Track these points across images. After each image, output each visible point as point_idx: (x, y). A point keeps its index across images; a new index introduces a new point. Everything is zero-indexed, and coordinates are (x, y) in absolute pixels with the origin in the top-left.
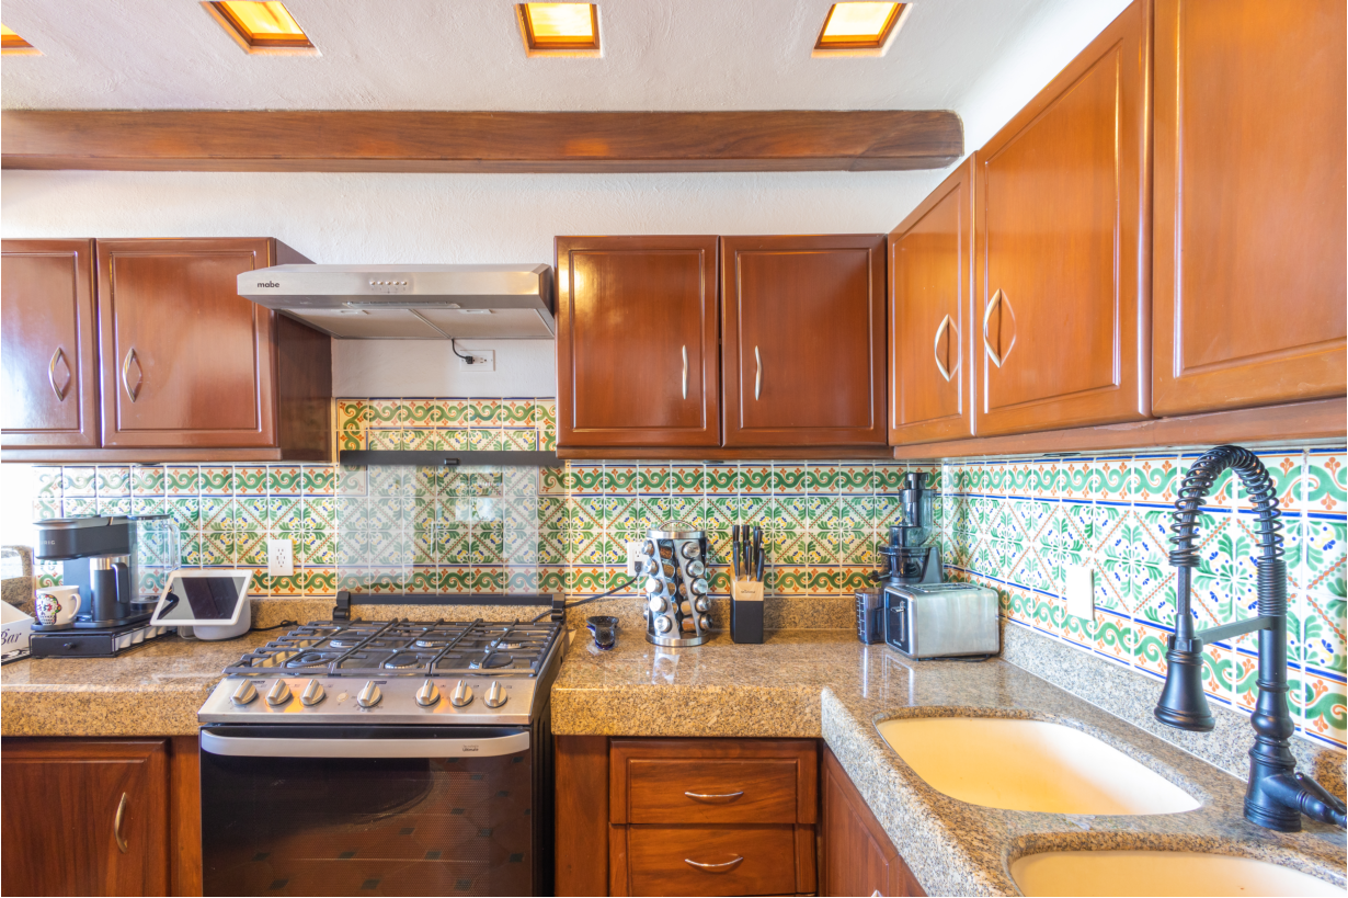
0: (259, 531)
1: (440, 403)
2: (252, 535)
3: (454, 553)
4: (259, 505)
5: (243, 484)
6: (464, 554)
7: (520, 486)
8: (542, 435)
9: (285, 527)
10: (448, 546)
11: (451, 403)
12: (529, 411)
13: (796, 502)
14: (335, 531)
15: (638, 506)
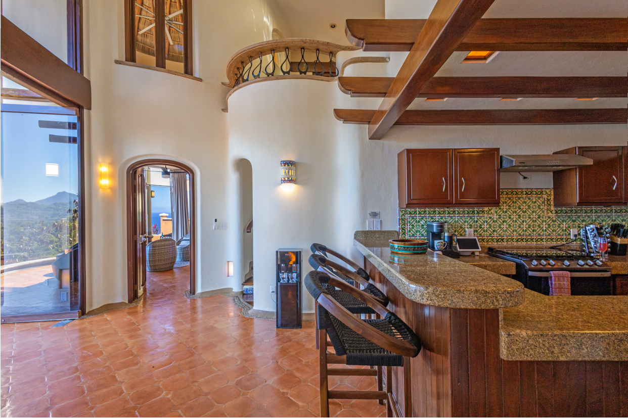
0: (463, 226)
1: (516, 190)
2: (461, 227)
3: (520, 232)
4: (463, 219)
5: (459, 213)
6: (523, 233)
7: (539, 214)
8: (546, 199)
9: (471, 225)
10: (518, 230)
11: (519, 190)
12: (542, 193)
13: (621, 217)
14: (485, 226)
15: (574, 219)
